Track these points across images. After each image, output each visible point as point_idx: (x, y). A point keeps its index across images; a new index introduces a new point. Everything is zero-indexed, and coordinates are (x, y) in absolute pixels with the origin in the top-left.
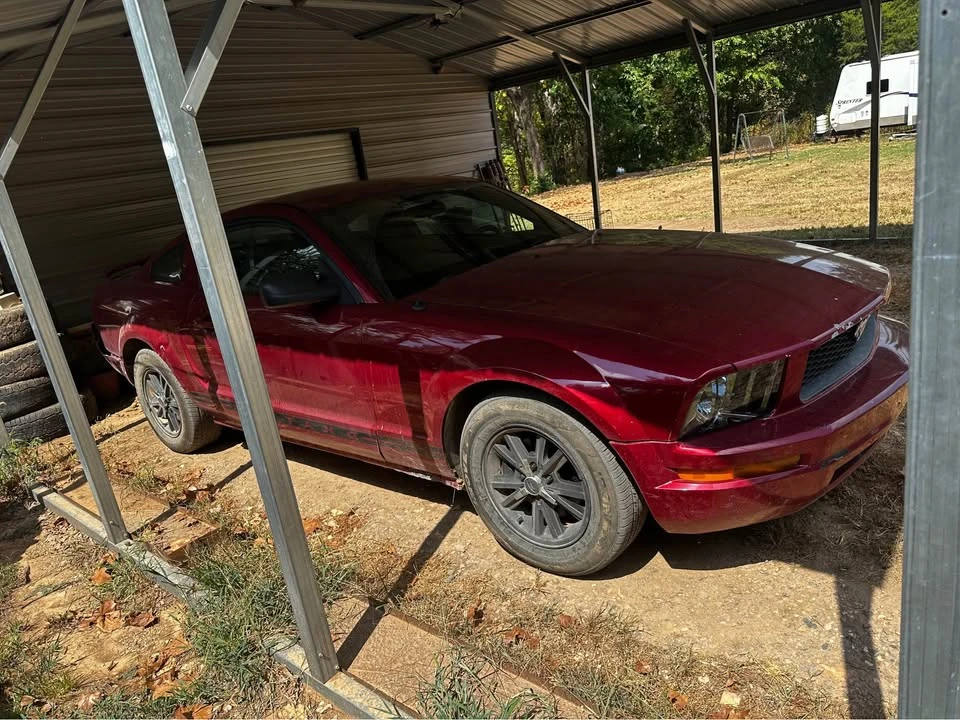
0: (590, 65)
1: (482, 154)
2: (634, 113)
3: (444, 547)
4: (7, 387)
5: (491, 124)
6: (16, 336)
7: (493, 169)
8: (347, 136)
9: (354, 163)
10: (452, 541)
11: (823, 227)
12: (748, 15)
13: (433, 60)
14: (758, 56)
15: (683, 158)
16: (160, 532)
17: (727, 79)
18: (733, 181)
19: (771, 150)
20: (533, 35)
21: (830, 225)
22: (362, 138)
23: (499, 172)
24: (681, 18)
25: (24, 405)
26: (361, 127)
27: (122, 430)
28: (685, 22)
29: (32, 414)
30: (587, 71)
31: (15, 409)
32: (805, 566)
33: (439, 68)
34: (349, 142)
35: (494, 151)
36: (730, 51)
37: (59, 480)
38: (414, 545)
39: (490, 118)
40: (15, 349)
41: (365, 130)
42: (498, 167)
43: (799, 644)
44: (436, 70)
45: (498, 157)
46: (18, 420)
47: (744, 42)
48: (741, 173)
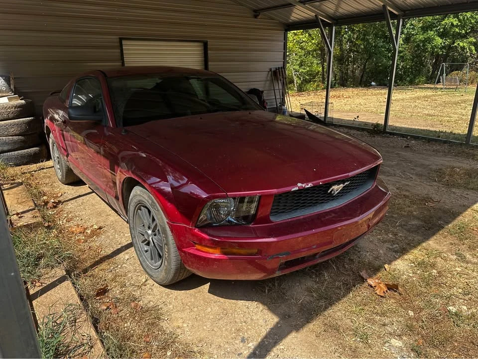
0: (336, 25)
1: (276, 63)
2: (390, 55)
3: (121, 255)
4: (4, 138)
5: (283, 48)
6: (11, 116)
7: (279, 72)
8: (201, 44)
9: (203, 59)
10: (127, 253)
11: (451, 132)
12: (423, 7)
13: (255, 11)
14: (466, 33)
15: (412, 83)
16: (20, 217)
17: (444, 43)
18: (426, 99)
19: (457, 85)
20: (304, 4)
21: (456, 132)
22: (208, 46)
23: (282, 74)
24: (382, 4)
25: (10, 147)
26: (208, 40)
27: (50, 168)
28: (384, 6)
29: (13, 153)
30: (334, 27)
31: (5, 148)
32: (270, 309)
33: (258, 15)
34: (202, 48)
35: (282, 63)
36: (450, 28)
37: (5, 184)
38: (109, 251)
39: (283, 45)
40: (10, 121)
41: (211, 43)
42: (282, 72)
43: (228, 349)
44: (256, 17)
45: (284, 66)
46: (6, 154)
47: (459, 24)
48: (433, 95)
